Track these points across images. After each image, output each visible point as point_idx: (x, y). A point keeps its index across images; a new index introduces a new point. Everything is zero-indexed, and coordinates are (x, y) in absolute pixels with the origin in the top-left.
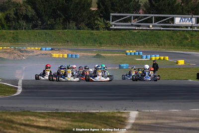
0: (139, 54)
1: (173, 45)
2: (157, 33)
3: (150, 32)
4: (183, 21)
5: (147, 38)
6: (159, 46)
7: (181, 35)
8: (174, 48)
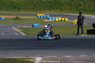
0: (46, 16)
1: (71, 10)
5: (52, 5)
6: (61, 11)
7: (77, 3)
8: (72, 12)
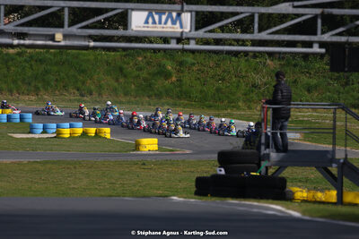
2: (77, 57)
3: (55, 55)
4: (154, 22)
5: (47, 72)
7: (148, 63)
